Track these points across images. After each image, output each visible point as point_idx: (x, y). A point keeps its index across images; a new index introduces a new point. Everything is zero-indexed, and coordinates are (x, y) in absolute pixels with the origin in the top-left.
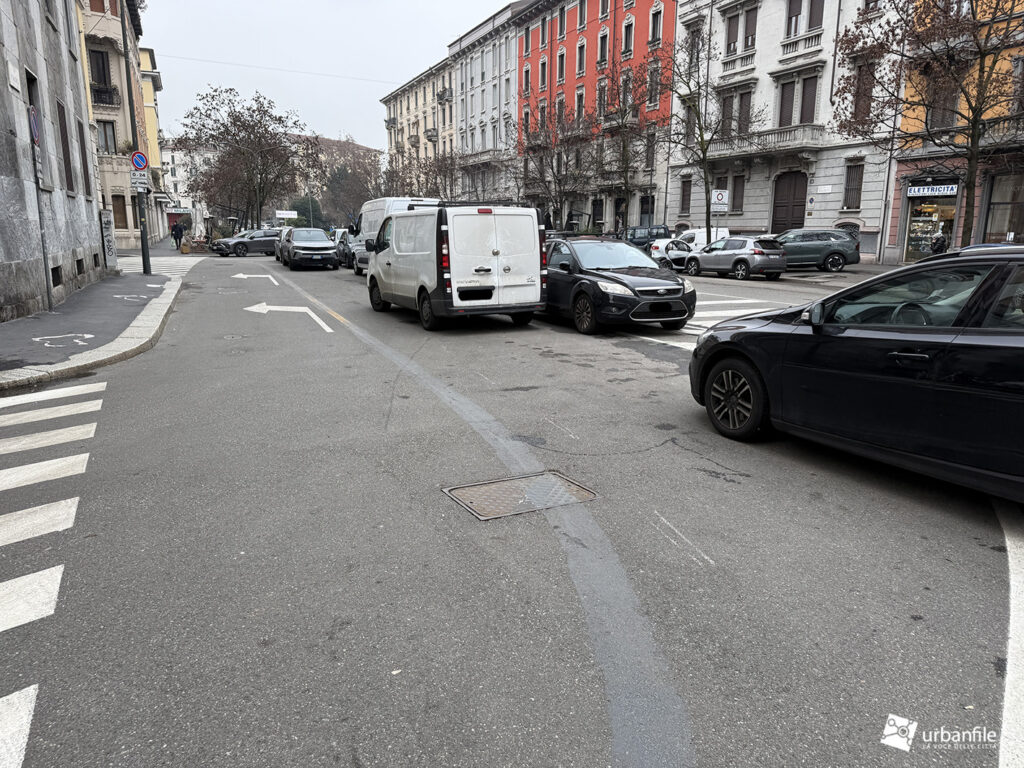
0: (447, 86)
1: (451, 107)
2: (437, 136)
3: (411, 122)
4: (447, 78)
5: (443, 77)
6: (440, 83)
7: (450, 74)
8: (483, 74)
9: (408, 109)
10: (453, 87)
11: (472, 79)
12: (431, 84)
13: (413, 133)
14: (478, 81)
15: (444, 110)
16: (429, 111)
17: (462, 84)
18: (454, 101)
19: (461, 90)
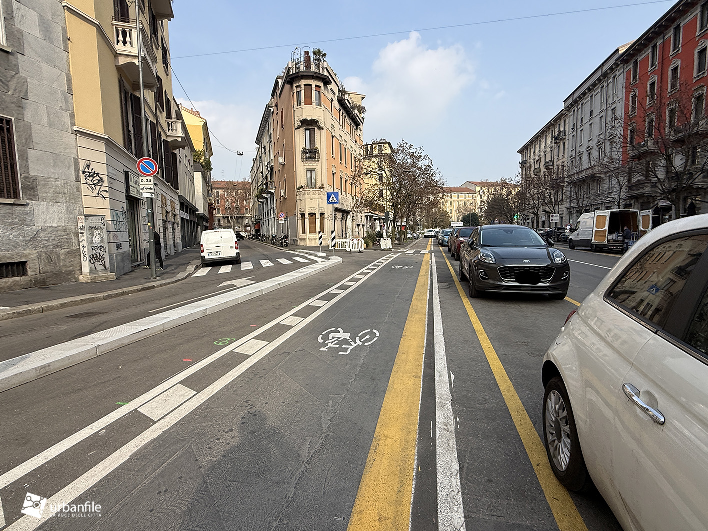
0: (562, 129)
1: (564, 143)
2: (553, 165)
4: (562, 124)
5: (560, 125)
6: (557, 129)
7: (565, 121)
8: (591, 112)
9: (534, 152)
10: (567, 129)
11: (581, 119)
12: (551, 132)
13: (537, 166)
15: (559, 147)
16: (548, 149)
17: (574, 125)
18: (567, 139)
19: (572, 129)
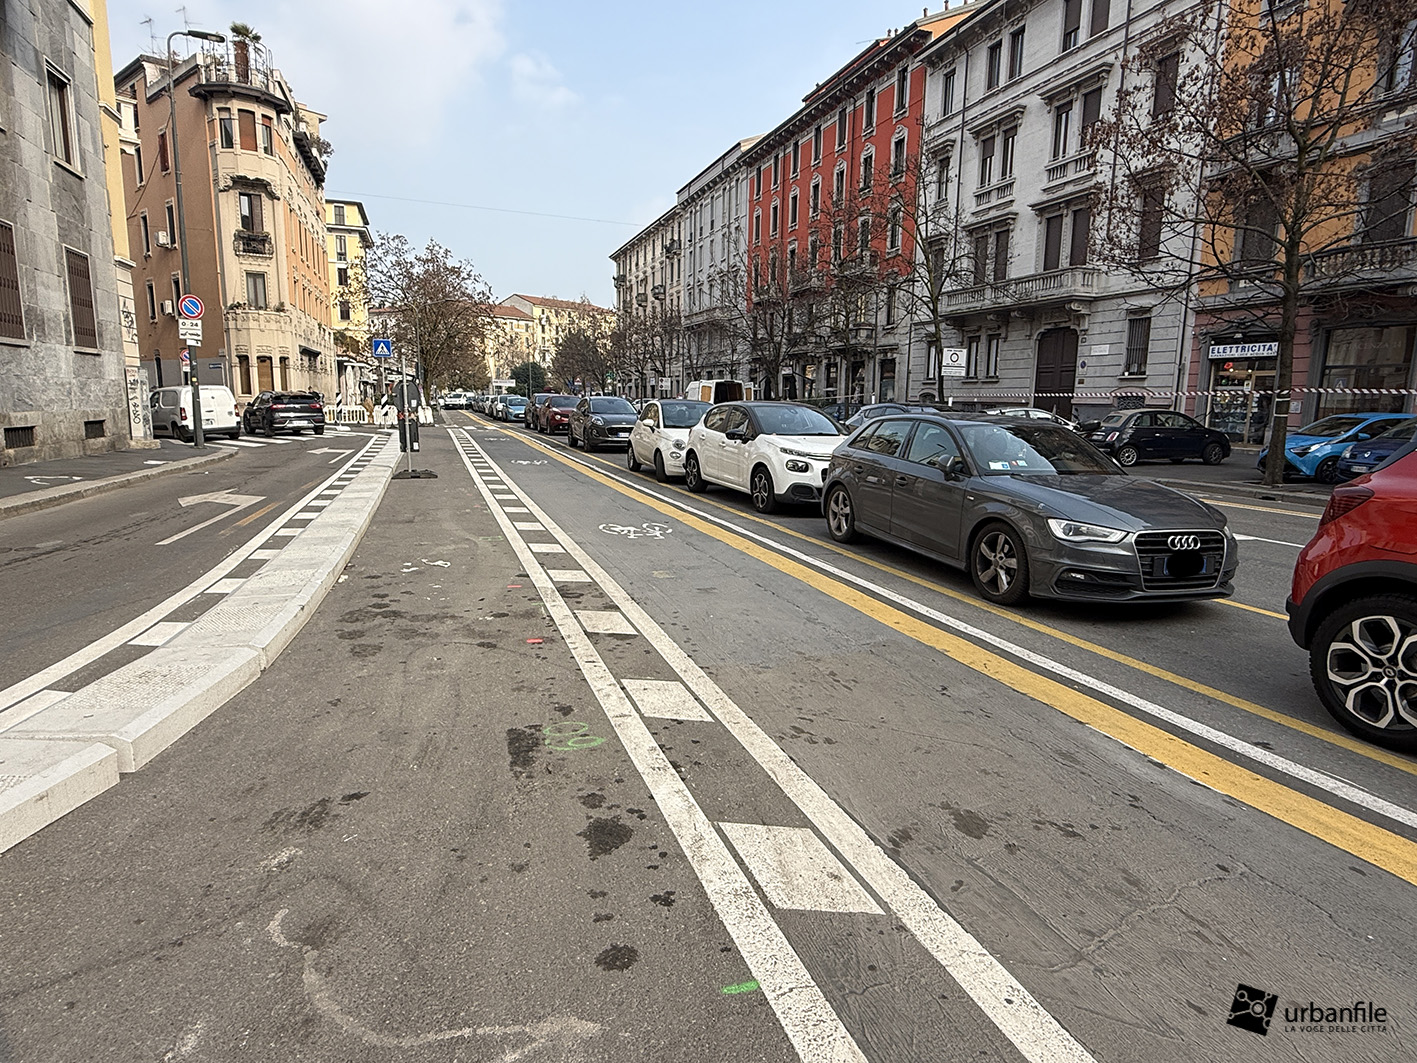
0: (676, 238)
1: (679, 260)
2: (665, 293)
3: (639, 279)
4: (676, 229)
5: (672, 227)
6: (669, 234)
7: (680, 224)
8: (712, 222)
9: (637, 264)
10: (682, 238)
11: (701, 229)
12: (660, 236)
13: (642, 291)
14: (707, 231)
15: (672, 264)
16: (658, 265)
17: (691, 234)
18: (683, 254)
19: (690, 241)
